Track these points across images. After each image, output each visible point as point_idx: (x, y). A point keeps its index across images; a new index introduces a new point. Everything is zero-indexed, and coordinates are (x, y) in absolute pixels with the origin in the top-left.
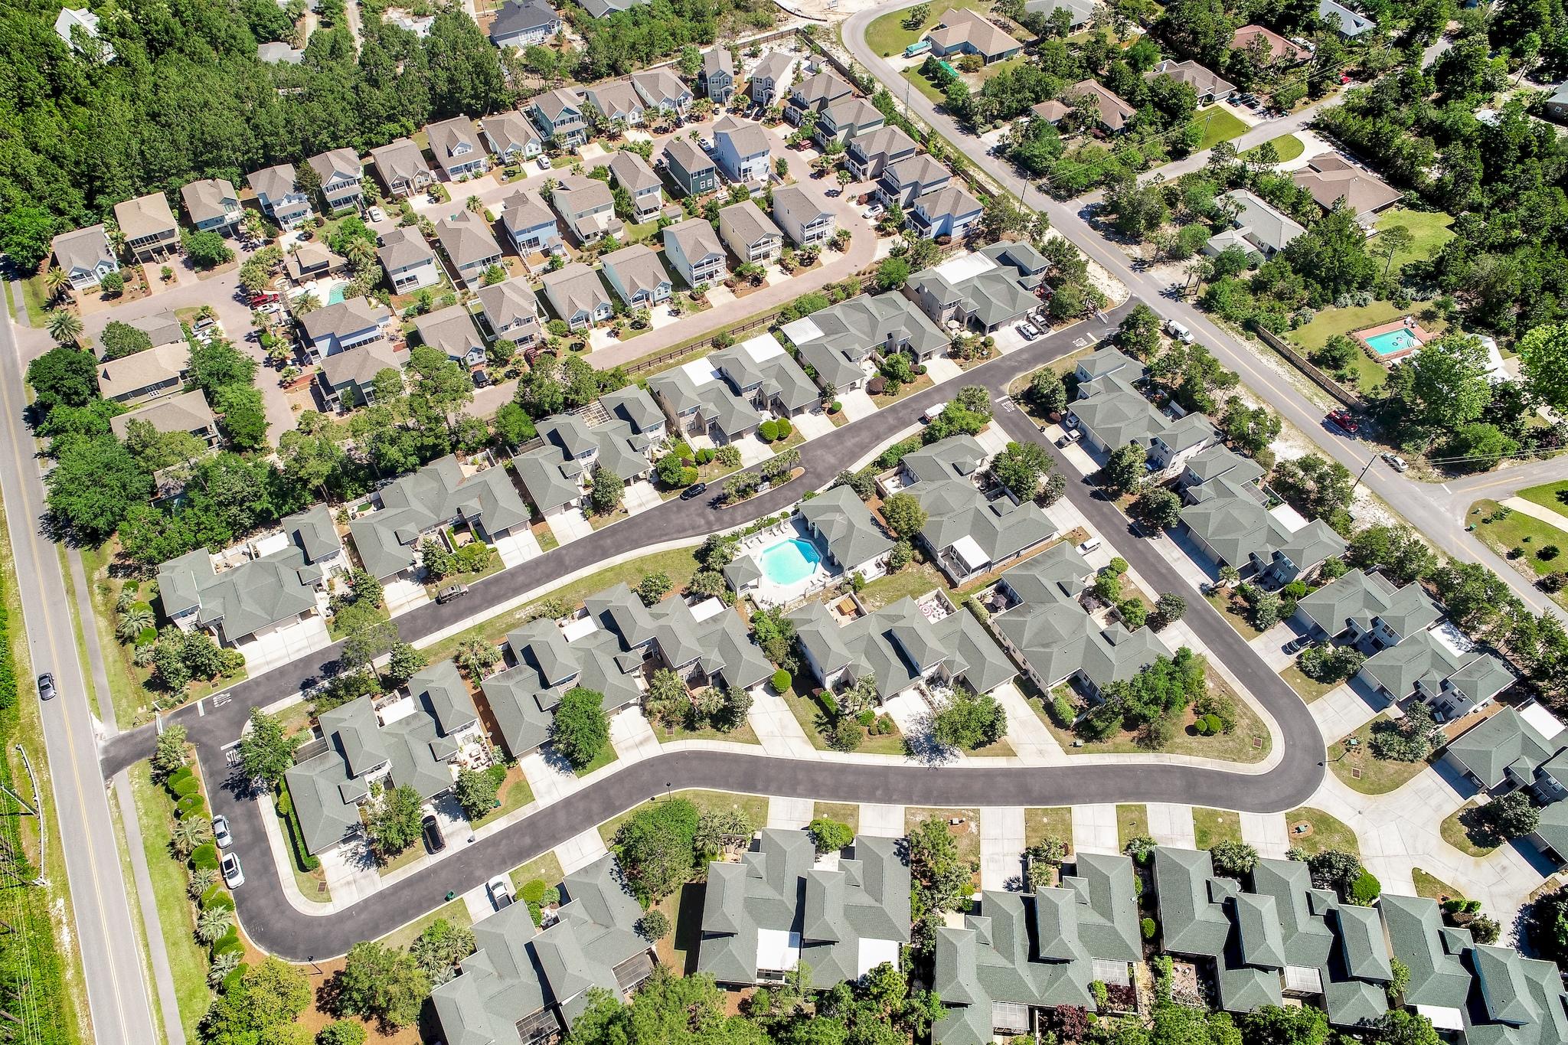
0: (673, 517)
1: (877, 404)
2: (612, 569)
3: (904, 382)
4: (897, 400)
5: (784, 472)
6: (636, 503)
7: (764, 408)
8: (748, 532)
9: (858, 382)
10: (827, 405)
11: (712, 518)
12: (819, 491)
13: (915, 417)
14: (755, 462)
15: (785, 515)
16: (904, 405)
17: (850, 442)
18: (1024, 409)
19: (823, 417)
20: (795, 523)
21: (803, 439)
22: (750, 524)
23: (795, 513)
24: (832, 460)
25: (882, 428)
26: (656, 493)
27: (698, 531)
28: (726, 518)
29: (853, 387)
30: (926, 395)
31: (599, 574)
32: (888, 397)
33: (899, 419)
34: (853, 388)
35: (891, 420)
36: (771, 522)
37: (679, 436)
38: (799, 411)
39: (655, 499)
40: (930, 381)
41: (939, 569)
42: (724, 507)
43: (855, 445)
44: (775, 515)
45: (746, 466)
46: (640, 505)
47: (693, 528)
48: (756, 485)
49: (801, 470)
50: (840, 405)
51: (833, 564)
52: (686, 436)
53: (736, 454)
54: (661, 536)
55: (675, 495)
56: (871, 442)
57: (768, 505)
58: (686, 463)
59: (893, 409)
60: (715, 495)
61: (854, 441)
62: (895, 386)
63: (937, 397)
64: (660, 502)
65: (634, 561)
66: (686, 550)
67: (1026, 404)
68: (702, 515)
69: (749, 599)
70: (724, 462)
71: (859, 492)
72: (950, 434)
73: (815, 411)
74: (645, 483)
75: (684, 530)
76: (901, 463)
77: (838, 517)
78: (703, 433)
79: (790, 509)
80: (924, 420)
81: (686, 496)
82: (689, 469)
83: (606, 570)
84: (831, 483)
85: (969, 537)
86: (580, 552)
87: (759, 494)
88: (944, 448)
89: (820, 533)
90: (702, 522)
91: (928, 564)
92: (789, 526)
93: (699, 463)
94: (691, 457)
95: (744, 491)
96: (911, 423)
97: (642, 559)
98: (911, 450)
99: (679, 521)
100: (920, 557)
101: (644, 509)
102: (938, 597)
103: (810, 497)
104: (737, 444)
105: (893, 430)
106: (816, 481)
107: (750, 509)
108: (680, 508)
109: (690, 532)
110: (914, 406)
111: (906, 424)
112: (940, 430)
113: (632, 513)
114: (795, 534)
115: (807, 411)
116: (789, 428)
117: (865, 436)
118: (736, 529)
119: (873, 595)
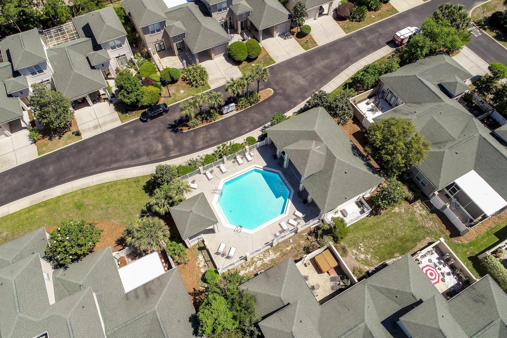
0: (128, 141)
1: (344, 29)
2: (46, 203)
3: (370, 9)
4: (364, 26)
5: (251, 93)
6: (92, 124)
7: (236, 32)
8: (208, 160)
9: (326, 7)
10: (296, 30)
11: (171, 142)
12: (289, 114)
13: (383, 41)
14: (222, 83)
15: (250, 141)
16: (371, 30)
17: (320, 64)
18: (490, 34)
19: (292, 41)
20: (261, 150)
21: (271, 60)
22: (210, 151)
23: (262, 138)
24: (302, 81)
25: (351, 51)
26: (116, 114)
27: (153, 157)
28: (187, 143)
29: (321, 12)
30: (391, 21)
31: (29, 210)
32: (354, 23)
33: (367, 42)
34: (321, 14)
35: (359, 43)
36: (235, 148)
37: (148, 56)
38: (268, 33)
39: (115, 120)
40: (394, 10)
41: (433, 210)
42: (185, 130)
43: (325, 67)
44: (240, 140)
45: (213, 86)
46: (96, 127)
47: (148, 154)
48: (220, 107)
49: (270, 91)
50: (309, 28)
51: (305, 201)
52: (156, 57)
53: (203, 74)
54: (111, 162)
55: (135, 116)
56: (341, 64)
57: (233, 129)
58: (148, 82)
59: (360, 34)
60: (177, 116)
61: (323, 63)
62: (362, 11)
63: (402, 23)
64: (119, 123)
65: (73, 194)
66: (137, 180)
67: (492, 30)
68: (161, 139)
69: (202, 248)
70: (190, 83)
71: (335, 115)
72: (432, 53)
73: (284, 35)
74: (106, 103)
75: (138, 156)
76: (377, 84)
77: (314, 147)
78: (173, 54)
79: (256, 134)
80: (393, 43)
81: (144, 118)
82: (151, 88)
83: (39, 206)
84: (302, 105)
85: (473, 172)
86: (15, 182)
87: (224, 117)
88: (426, 67)
89: (290, 162)
90: (160, 147)
91: (418, 204)
92: (255, 153)
93: (164, 83)
94: (156, 76)
95: (209, 113)
96: (379, 47)
97: (84, 192)
98: (388, 70)
99: (134, 146)
100: (410, 195)
101: (99, 131)
102: (438, 249)
103: (279, 121)
104: (206, 64)
105: (362, 53)
106: (285, 103)
107: (214, 132)
108: (137, 131)
109: (144, 159)
110: (380, 30)
111: (375, 47)
112: (422, 48)
113: (85, 136)
114: (261, 163)
115: (276, 34)
116: (259, 50)
117: (335, 58)
118: (194, 156)
119: (355, 245)
